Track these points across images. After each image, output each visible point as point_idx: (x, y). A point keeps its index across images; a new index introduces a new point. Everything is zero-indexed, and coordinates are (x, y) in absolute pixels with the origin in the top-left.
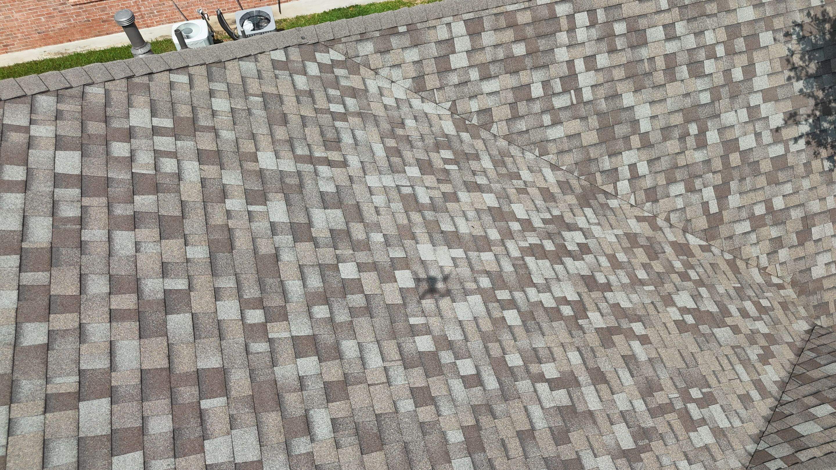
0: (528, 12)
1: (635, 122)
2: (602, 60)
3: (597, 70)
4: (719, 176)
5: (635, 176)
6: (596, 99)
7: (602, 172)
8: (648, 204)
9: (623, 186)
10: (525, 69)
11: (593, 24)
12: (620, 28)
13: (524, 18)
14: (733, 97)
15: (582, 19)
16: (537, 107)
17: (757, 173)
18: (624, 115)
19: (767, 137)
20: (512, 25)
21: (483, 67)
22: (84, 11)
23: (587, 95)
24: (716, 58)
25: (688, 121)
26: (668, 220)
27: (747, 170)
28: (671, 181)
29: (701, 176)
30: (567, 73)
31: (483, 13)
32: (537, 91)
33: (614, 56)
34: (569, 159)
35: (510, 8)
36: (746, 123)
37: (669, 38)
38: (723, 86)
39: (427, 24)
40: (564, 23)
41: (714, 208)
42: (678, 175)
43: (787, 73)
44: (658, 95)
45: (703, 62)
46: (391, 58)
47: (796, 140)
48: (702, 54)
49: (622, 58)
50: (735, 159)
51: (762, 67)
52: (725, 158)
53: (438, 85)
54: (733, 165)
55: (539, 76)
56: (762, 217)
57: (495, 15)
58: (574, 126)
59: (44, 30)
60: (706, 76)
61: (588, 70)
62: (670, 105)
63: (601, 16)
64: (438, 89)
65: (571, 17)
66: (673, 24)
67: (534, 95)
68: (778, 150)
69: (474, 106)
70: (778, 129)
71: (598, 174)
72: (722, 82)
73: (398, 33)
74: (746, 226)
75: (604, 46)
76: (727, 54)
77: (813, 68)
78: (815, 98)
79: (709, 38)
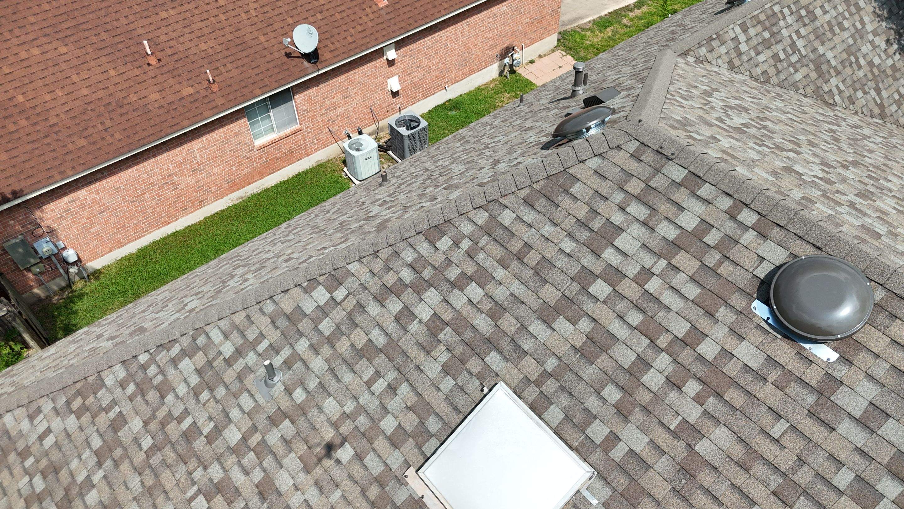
0: (763, 14)
1: (828, 62)
2: (803, 32)
3: (802, 37)
4: (873, 82)
5: (840, 92)
6: (808, 53)
7: (826, 93)
8: (851, 106)
9: (837, 98)
10: (773, 45)
11: (792, 13)
12: (803, 12)
13: (762, 17)
14: (862, 38)
15: (786, 11)
16: (785, 64)
17: (887, 76)
18: (822, 59)
19: (884, 56)
20: (759, 22)
21: (754, 48)
22: (265, 154)
23: (804, 53)
24: (847, 19)
25: (849, 55)
26: (862, 113)
27: (882, 76)
28: (856, 90)
29: (866, 84)
30: (791, 42)
31: (745, 19)
32: (782, 56)
33: (806, 28)
34: (809, 90)
35: (755, 13)
36: (872, 50)
37: (825, 12)
38: (855, 33)
39: (723, 31)
40: (779, 15)
41: (879, 101)
42: (858, 86)
43: (877, 19)
44: (832, 44)
45: (842, 22)
46: (715, 53)
47: (894, 54)
48: (840, 19)
49: (810, 28)
50: (875, 70)
51: (866, 19)
52: (871, 71)
53: (740, 64)
54: (876, 74)
55: (779, 47)
56: (899, 99)
57: (750, 18)
58: (804, 71)
59: (234, 178)
60: (847, 29)
61: (799, 38)
62: (840, 48)
63: (794, 8)
64: (740, 65)
65: (781, 11)
66: (823, 5)
67: (782, 58)
68: (890, 62)
69: (759, 71)
70: (885, 50)
71: (824, 95)
72: (854, 31)
73: (714, 39)
74: (894, 108)
75: (800, 24)
76: (850, 16)
77: (886, 15)
78: (893, 29)
79: (840, 9)
